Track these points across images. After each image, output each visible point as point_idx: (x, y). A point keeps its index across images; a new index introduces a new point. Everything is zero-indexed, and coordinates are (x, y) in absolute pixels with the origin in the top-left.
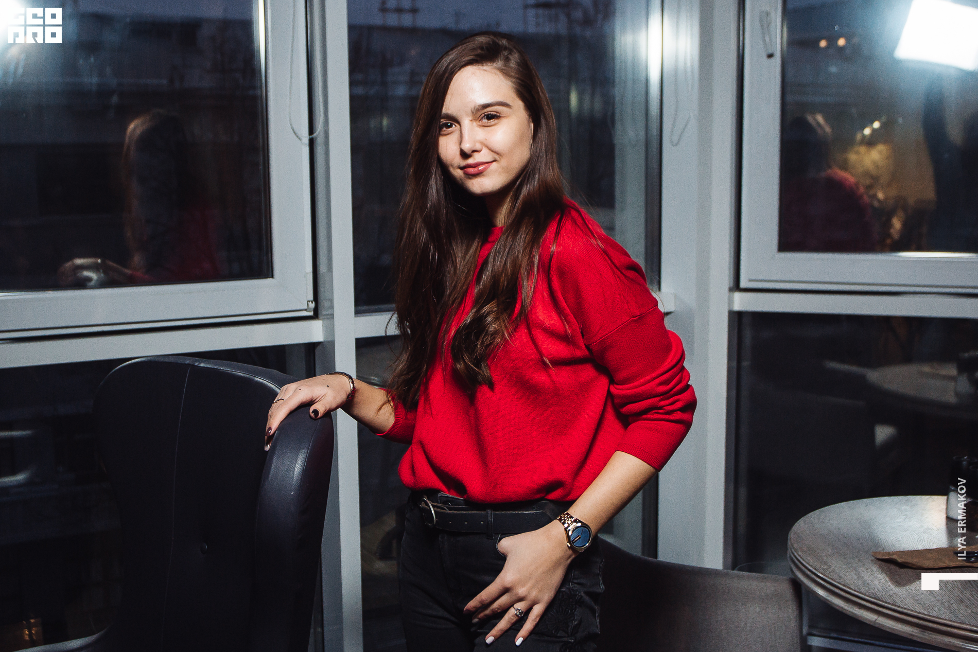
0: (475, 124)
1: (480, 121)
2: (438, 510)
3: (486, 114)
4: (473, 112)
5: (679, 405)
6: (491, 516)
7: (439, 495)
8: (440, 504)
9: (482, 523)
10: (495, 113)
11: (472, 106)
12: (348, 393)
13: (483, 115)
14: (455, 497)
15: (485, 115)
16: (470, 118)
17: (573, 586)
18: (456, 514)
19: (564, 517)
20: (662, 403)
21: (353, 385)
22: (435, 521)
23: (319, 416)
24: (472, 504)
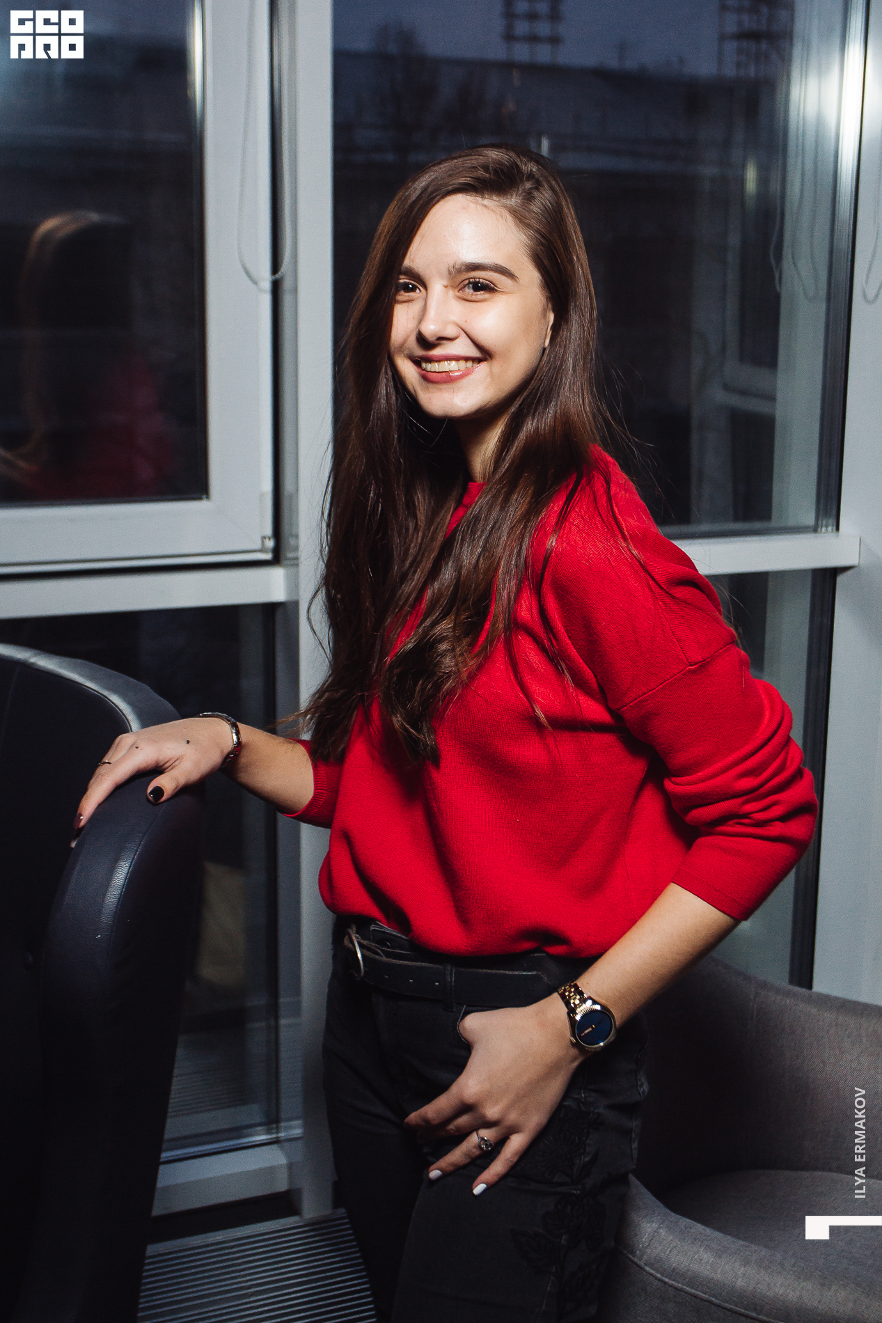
0: (451, 293)
1: (460, 290)
2: (368, 953)
3: (471, 280)
4: (450, 273)
5: (777, 811)
6: (451, 974)
7: (372, 928)
8: (373, 942)
9: (437, 984)
10: (487, 282)
11: (450, 261)
12: (226, 751)
13: (467, 282)
14: (395, 933)
15: (470, 283)
16: (445, 283)
17: (587, 1095)
18: (394, 965)
19: (570, 992)
20: (748, 808)
21: (238, 738)
22: (363, 971)
23: (164, 798)
24: (421, 950)
